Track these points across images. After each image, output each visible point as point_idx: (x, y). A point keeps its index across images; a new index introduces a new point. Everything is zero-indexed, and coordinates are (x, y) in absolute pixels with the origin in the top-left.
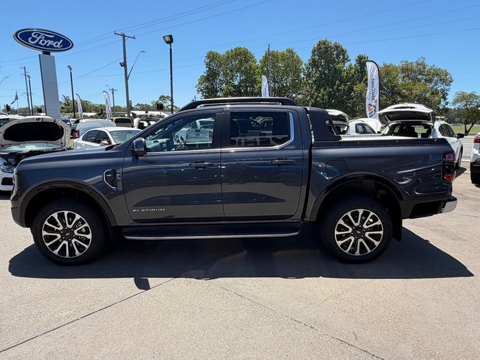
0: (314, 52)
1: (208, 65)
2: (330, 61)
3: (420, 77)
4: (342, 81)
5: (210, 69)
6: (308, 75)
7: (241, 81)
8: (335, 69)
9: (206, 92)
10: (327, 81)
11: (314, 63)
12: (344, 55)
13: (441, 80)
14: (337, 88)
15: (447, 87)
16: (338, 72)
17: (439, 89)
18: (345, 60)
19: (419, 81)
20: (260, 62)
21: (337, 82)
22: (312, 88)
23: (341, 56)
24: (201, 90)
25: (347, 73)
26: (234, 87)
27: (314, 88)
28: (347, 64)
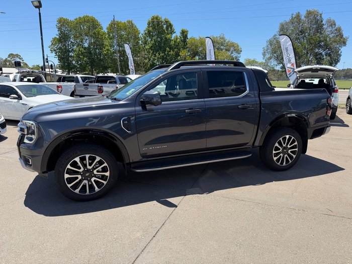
0: (149, 24)
1: (60, 29)
2: (161, 32)
3: (222, 47)
4: (171, 48)
5: (61, 32)
6: (145, 43)
7: (90, 44)
8: (166, 38)
9: (59, 52)
10: (160, 47)
11: (149, 33)
12: (171, 28)
13: (235, 50)
14: (168, 54)
15: (239, 55)
16: (168, 41)
17: (234, 56)
18: (172, 32)
19: (222, 50)
20: (107, 29)
21: (168, 49)
22: (149, 52)
23: (170, 29)
24: (55, 50)
25: (175, 42)
26: (85, 48)
27: (151, 52)
28: (174, 36)
